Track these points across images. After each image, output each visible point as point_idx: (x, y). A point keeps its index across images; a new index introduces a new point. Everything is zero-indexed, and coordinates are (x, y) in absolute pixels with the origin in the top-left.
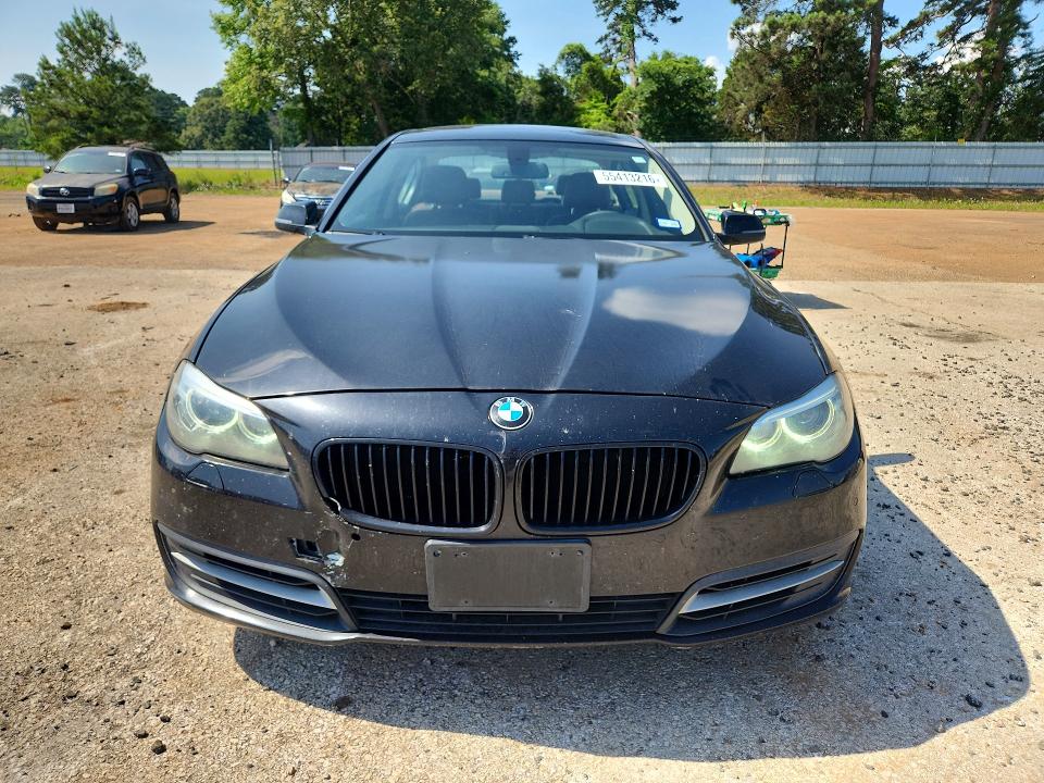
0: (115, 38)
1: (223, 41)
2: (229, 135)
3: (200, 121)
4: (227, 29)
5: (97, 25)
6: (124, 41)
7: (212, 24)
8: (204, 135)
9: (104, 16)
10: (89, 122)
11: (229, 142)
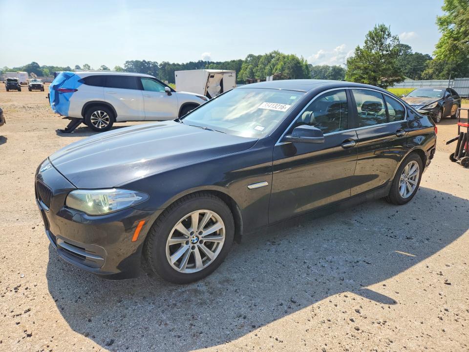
0: (389, 35)
1: (440, 29)
2: (445, 72)
3: (434, 66)
4: (443, 22)
5: (383, 29)
6: (392, 35)
7: (437, 22)
8: (434, 73)
9: (387, 26)
10: (368, 71)
11: (443, 76)
